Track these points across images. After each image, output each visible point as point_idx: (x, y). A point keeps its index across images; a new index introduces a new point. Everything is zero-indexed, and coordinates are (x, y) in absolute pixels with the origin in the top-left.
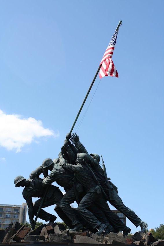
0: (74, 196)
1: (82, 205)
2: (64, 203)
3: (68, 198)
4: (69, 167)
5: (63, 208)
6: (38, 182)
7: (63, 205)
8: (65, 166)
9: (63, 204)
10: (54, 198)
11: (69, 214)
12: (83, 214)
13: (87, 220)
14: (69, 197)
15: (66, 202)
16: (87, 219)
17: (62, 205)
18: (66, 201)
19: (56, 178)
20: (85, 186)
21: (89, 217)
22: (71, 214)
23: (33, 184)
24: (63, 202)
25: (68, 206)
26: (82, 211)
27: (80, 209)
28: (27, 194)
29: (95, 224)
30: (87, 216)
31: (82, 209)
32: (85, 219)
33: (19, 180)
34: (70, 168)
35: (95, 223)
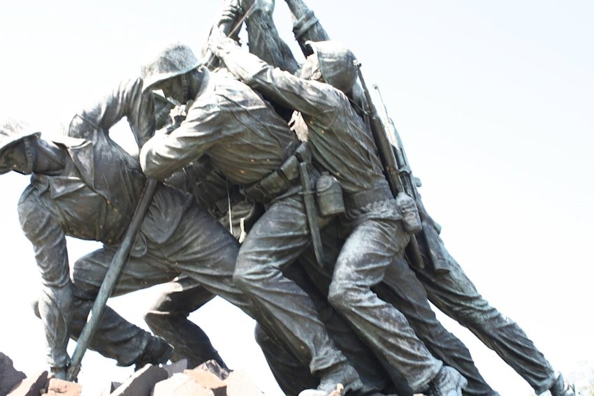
0: (306, 232)
1: (357, 272)
2: (263, 258)
3: (281, 238)
4: (289, 87)
5: (257, 285)
6: (109, 154)
7: (258, 268)
8: (269, 80)
9: (257, 262)
10: (187, 242)
11: (295, 311)
12: (365, 316)
13: (380, 345)
14: (286, 234)
15: (271, 254)
16: (385, 342)
17: (253, 270)
18: (273, 249)
19: (225, 133)
20: (353, 189)
21: (397, 331)
22: (300, 313)
23: (84, 160)
24: (260, 253)
25: (281, 278)
26: (360, 301)
27: (349, 289)
28: (48, 214)
29: (423, 368)
30: (386, 326)
31: (359, 291)
32: (375, 341)
33: (12, 129)
34: (297, 90)
35: (420, 363)
